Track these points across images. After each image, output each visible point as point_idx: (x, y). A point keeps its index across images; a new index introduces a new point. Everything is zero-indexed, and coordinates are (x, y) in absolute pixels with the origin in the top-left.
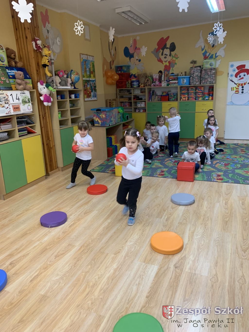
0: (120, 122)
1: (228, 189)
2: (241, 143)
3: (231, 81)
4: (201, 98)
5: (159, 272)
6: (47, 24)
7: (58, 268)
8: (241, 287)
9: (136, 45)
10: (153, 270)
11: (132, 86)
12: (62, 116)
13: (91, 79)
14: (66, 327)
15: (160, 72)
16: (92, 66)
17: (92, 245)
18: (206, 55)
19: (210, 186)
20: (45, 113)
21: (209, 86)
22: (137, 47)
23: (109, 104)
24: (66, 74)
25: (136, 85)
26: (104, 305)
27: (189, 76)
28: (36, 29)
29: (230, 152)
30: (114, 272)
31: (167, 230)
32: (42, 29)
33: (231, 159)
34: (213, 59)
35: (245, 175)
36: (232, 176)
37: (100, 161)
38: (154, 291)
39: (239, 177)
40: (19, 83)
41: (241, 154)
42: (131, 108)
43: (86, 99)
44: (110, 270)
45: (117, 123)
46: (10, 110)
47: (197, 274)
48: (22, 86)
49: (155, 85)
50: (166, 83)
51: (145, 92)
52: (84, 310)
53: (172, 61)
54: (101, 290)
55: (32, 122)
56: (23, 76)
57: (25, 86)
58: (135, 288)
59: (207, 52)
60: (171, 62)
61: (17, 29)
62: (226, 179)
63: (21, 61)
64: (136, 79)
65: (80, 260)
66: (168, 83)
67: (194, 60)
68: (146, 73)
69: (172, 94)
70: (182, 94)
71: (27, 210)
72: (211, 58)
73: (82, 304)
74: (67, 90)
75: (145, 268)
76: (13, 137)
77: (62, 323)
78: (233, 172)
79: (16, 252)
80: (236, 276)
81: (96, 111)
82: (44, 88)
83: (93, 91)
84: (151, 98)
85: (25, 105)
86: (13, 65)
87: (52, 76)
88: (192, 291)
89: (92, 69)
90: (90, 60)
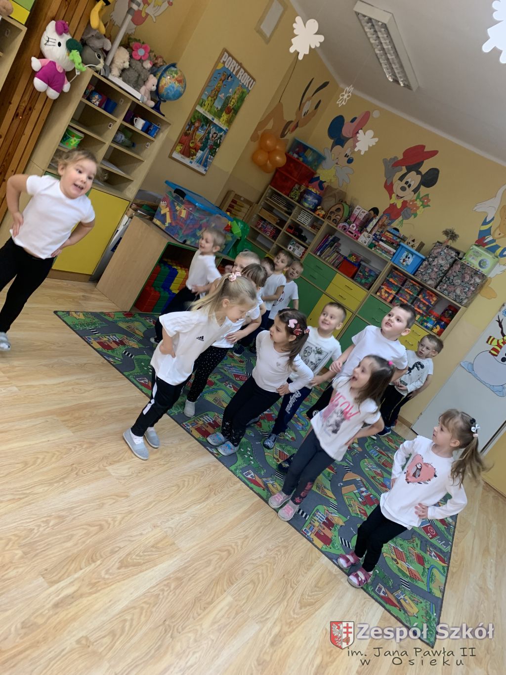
1: (320, 585)
3: (498, 323)
9: (363, 125)
11: (301, 199)
13: (216, 121)
15: (375, 211)
16: (236, 96)
18: (484, 238)
21: (452, 305)
23: (229, 202)
24: (153, 62)
25: (310, 204)
27: (424, 257)
34: (493, 255)
42: (270, 241)
43: (176, 155)
49: (345, 229)
50: (371, 239)
51: (319, 229)
53: (411, 203)
59: (490, 234)
60: (408, 204)
62: (337, 548)
64: (318, 193)
66: (374, 241)
67: (455, 231)
68: (346, 193)
69: (367, 270)
70: (386, 282)
72: (491, 251)
74: (129, 99)
81: (174, 190)
82: (59, 44)
84: (321, 249)
89: (232, 103)
90: (243, 82)
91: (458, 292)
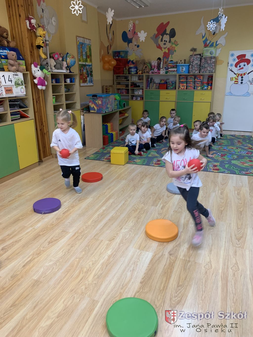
0: (116, 109)
1: (224, 179)
2: (238, 135)
3: (231, 71)
4: (200, 87)
5: (154, 258)
6: (42, 2)
7: (51, 254)
8: (234, 274)
9: (135, 30)
10: (148, 256)
11: (129, 72)
12: (56, 101)
13: (87, 64)
14: (59, 311)
15: (159, 59)
16: (88, 50)
17: (86, 232)
18: (206, 43)
19: (206, 176)
20: (39, 98)
21: (210, 75)
22: (136, 32)
23: (105, 90)
24: (61, 57)
25: (134, 72)
26: (98, 290)
27: (188, 64)
28: (30, 7)
29: (227, 143)
30: (108, 259)
31: (162, 218)
32: (37, 8)
33: (228, 150)
35: (242, 166)
36: (228, 167)
37: (95, 149)
38: (148, 277)
39: (236, 168)
40: (11, 64)
41: (238, 146)
42: (127, 95)
43: (82, 85)
44: (104, 256)
45: (113, 110)
46: (2, 91)
47: (191, 262)
48: (14, 67)
49: (153, 73)
51: (143, 79)
52: (77, 294)
53: (171, 47)
54: (96, 275)
55: (25, 106)
56: (16, 57)
57: (18, 67)
58: (129, 274)
59: (207, 40)
60: (170, 49)
61: (9, 6)
62: (222, 170)
63: (14, 40)
64: (134, 66)
65: (74, 246)
66: (166, 70)
67: (194, 48)
68: (144, 59)
69: (170, 83)
70: (180, 82)
71: (20, 196)
72: (212, 46)
73: (76, 288)
74: (62, 74)
75: (140, 255)
76: (5, 121)
77: (55, 307)
78: (229, 162)
79: (8, 238)
80: (230, 263)
81: (92, 96)
82: (38, 70)
83: (90, 76)
84: (149, 86)
85: (18, 87)
86: (5, 45)
87: (47, 59)
88: (186, 278)
89: (88, 53)
90: (87, 43)
91: (209, 69)
